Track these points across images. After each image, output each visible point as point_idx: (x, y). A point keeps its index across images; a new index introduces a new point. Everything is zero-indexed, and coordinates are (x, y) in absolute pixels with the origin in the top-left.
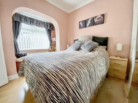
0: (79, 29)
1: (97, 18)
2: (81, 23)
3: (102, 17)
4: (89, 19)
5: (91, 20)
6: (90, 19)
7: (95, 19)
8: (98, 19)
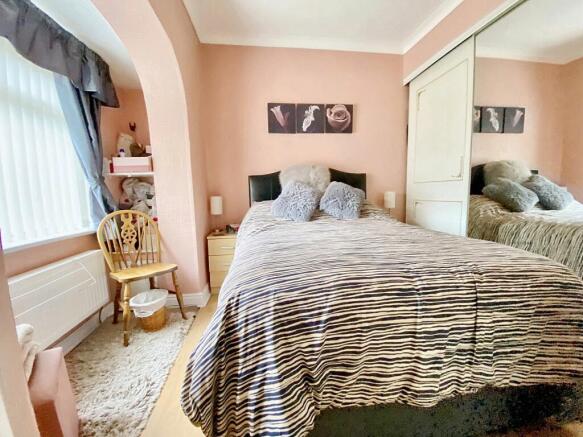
0: (270, 131)
1: (334, 110)
2: (277, 111)
3: (348, 114)
4: (309, 105)
5: (316, 112)
6: (314, 108)
7: (328, 110)
8: (338, 114)
